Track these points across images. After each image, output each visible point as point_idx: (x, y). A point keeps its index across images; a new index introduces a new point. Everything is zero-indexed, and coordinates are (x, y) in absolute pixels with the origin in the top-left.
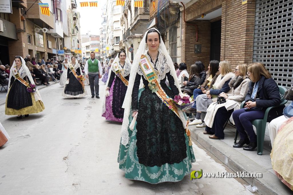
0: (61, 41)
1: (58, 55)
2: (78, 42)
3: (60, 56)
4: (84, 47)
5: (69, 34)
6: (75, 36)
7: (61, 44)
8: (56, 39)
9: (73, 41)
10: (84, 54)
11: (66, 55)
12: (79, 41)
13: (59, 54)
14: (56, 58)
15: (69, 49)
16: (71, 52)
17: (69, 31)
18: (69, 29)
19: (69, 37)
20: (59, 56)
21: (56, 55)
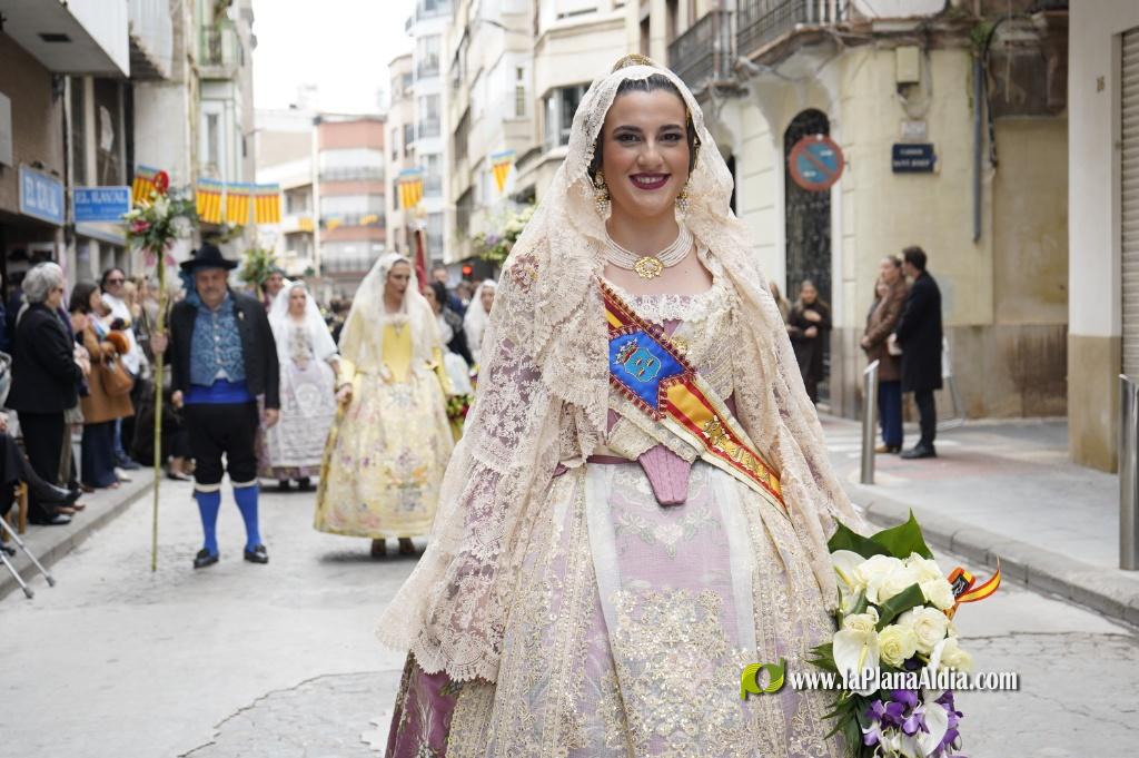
0: (105, 115)
3: (94, 250)
5: (175, 59)
7: (107, 143)
9: (203, 121)
13: (84, 227)
17: (179, 31)
18: (176, 17)
19: (177, 83)
20: (83, 241)
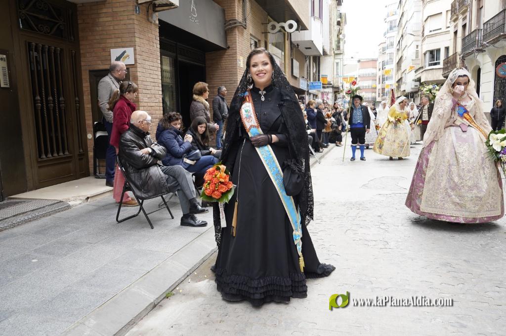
0: (314, 61)
1: (309, 94)
5: (330, 50)
6: (341, 54)
7: (315, 71)
8: (306, 57)
9: (335, 64)
13: (310, 91)
14: (305, 99)
15: (329, 80)
16: (333, 87)
17: (331, 43)
18: (331, 39)
19: (330, 56)
21: (306, 93)
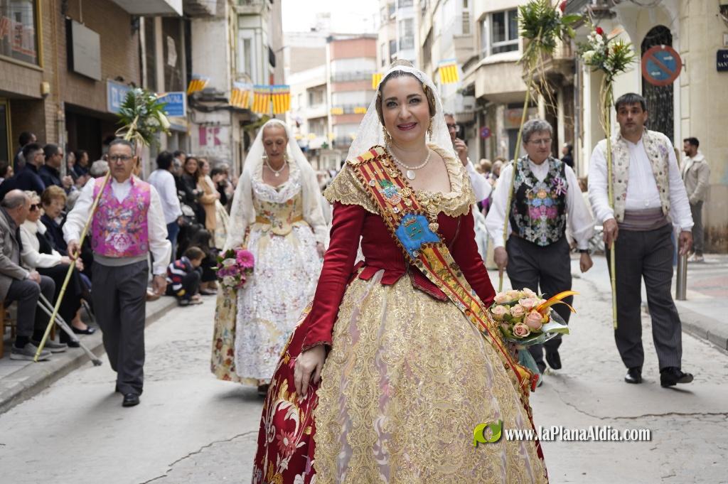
0: (171, 43)
2: (272, 61)
4: (300, 95)
6: (254, 15)
7: (172, 61)
9: (241, 44)
10: (298, 125)
11: (202, 128)
12: (278, 56)
15: (219, 88)
19: (220, 18)
